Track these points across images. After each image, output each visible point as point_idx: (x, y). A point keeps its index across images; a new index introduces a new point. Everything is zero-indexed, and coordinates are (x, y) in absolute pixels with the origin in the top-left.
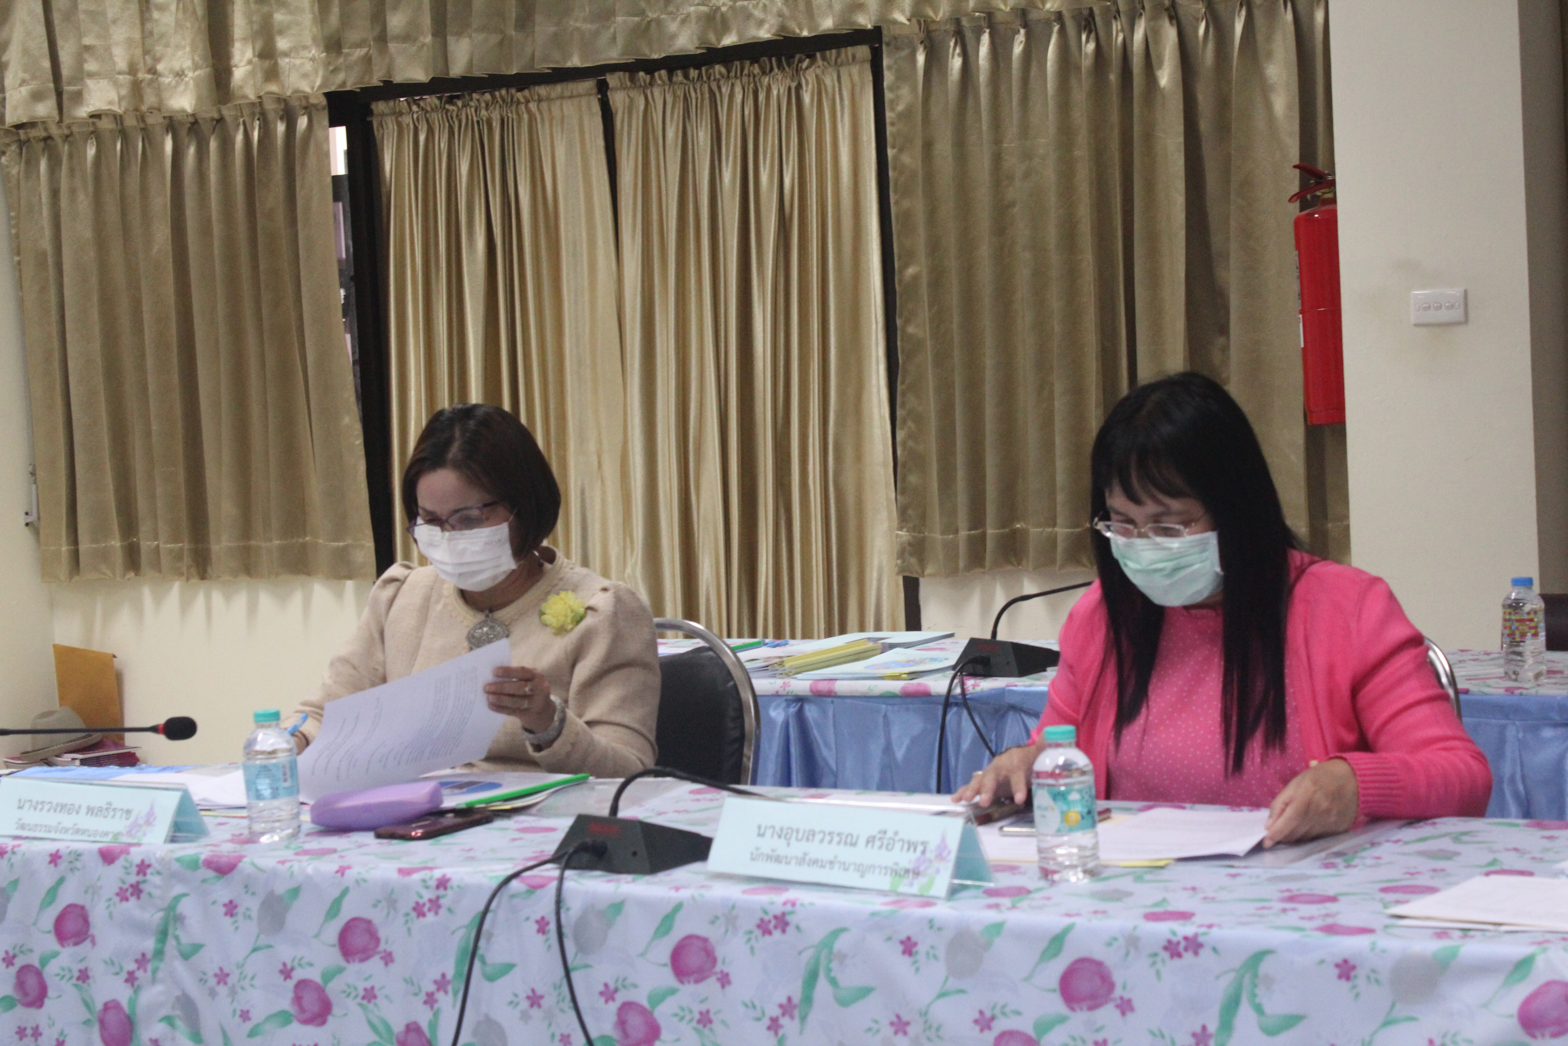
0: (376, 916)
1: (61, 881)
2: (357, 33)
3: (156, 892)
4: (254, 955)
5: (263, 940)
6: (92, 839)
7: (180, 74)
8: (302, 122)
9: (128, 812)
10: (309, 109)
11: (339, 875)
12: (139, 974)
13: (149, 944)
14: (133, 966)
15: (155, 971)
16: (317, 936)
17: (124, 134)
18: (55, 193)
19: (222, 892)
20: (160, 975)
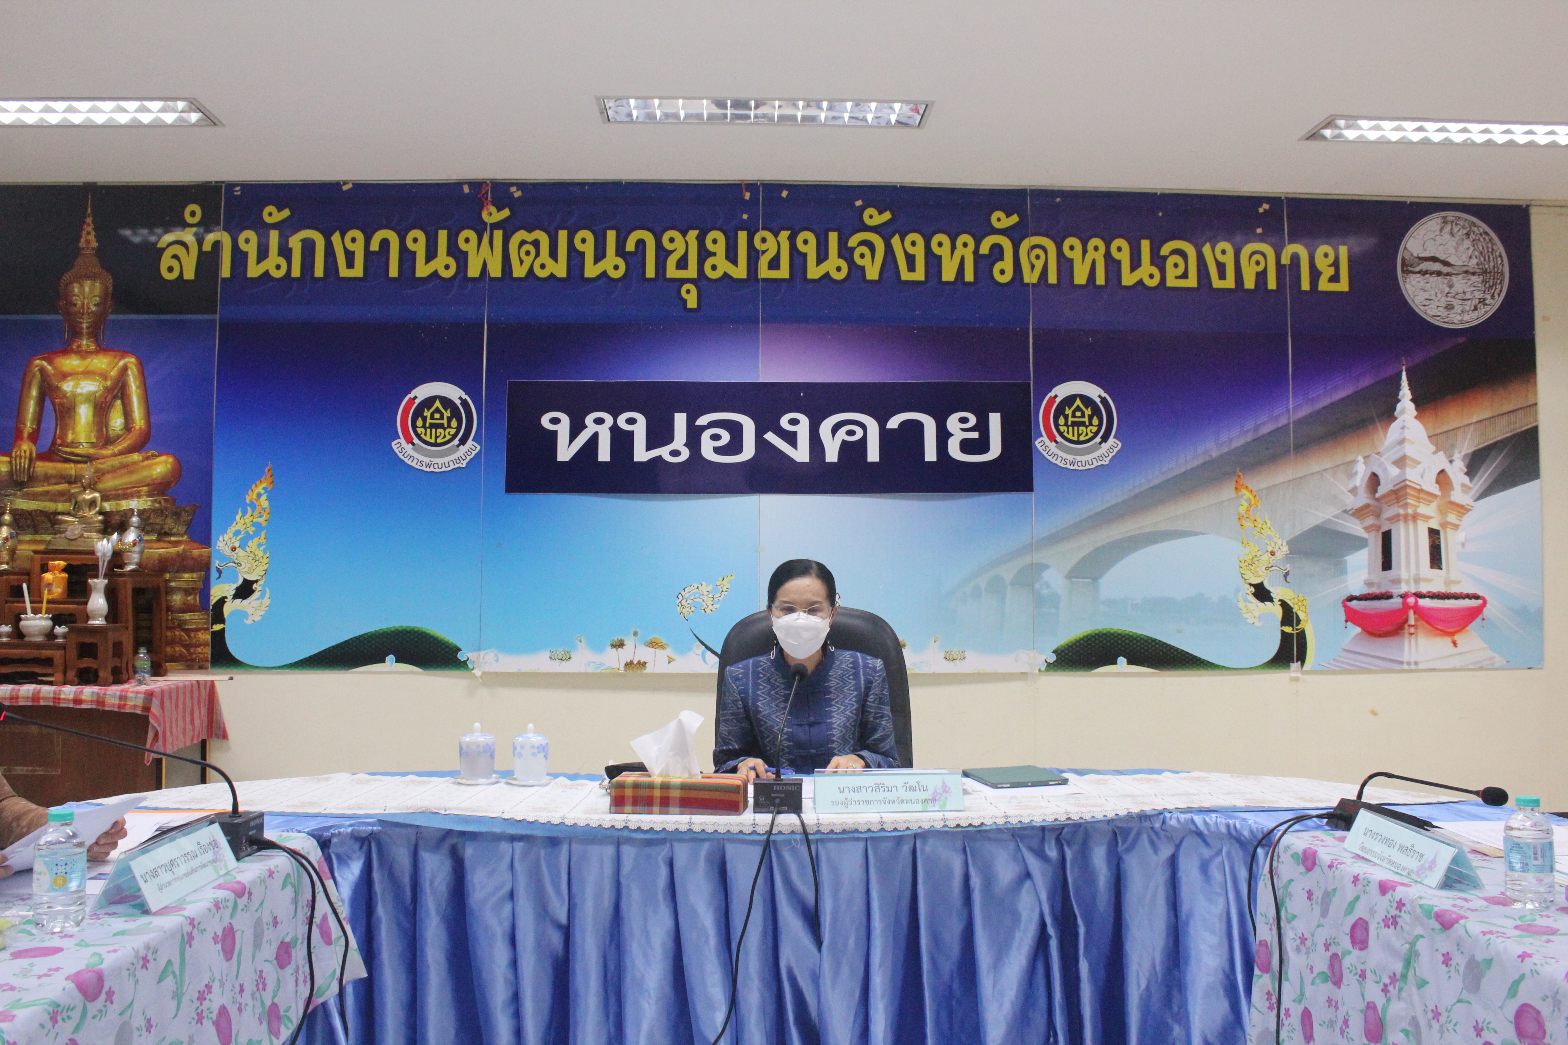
0: (1545, 1009)
1: (1357, 898)
3: (1406, 927)
4: (1459, 1004)
5: (1465, 995)
6: (1395, 870)
9: (1422, 855)
11: (1520, 960)
12: (1391, 988)
13: (1398, 967)
14: (1387, 981)
15: (1400, 990)
16: (1501, 1008)
19: (1444, 944)
20: (1403, 994)
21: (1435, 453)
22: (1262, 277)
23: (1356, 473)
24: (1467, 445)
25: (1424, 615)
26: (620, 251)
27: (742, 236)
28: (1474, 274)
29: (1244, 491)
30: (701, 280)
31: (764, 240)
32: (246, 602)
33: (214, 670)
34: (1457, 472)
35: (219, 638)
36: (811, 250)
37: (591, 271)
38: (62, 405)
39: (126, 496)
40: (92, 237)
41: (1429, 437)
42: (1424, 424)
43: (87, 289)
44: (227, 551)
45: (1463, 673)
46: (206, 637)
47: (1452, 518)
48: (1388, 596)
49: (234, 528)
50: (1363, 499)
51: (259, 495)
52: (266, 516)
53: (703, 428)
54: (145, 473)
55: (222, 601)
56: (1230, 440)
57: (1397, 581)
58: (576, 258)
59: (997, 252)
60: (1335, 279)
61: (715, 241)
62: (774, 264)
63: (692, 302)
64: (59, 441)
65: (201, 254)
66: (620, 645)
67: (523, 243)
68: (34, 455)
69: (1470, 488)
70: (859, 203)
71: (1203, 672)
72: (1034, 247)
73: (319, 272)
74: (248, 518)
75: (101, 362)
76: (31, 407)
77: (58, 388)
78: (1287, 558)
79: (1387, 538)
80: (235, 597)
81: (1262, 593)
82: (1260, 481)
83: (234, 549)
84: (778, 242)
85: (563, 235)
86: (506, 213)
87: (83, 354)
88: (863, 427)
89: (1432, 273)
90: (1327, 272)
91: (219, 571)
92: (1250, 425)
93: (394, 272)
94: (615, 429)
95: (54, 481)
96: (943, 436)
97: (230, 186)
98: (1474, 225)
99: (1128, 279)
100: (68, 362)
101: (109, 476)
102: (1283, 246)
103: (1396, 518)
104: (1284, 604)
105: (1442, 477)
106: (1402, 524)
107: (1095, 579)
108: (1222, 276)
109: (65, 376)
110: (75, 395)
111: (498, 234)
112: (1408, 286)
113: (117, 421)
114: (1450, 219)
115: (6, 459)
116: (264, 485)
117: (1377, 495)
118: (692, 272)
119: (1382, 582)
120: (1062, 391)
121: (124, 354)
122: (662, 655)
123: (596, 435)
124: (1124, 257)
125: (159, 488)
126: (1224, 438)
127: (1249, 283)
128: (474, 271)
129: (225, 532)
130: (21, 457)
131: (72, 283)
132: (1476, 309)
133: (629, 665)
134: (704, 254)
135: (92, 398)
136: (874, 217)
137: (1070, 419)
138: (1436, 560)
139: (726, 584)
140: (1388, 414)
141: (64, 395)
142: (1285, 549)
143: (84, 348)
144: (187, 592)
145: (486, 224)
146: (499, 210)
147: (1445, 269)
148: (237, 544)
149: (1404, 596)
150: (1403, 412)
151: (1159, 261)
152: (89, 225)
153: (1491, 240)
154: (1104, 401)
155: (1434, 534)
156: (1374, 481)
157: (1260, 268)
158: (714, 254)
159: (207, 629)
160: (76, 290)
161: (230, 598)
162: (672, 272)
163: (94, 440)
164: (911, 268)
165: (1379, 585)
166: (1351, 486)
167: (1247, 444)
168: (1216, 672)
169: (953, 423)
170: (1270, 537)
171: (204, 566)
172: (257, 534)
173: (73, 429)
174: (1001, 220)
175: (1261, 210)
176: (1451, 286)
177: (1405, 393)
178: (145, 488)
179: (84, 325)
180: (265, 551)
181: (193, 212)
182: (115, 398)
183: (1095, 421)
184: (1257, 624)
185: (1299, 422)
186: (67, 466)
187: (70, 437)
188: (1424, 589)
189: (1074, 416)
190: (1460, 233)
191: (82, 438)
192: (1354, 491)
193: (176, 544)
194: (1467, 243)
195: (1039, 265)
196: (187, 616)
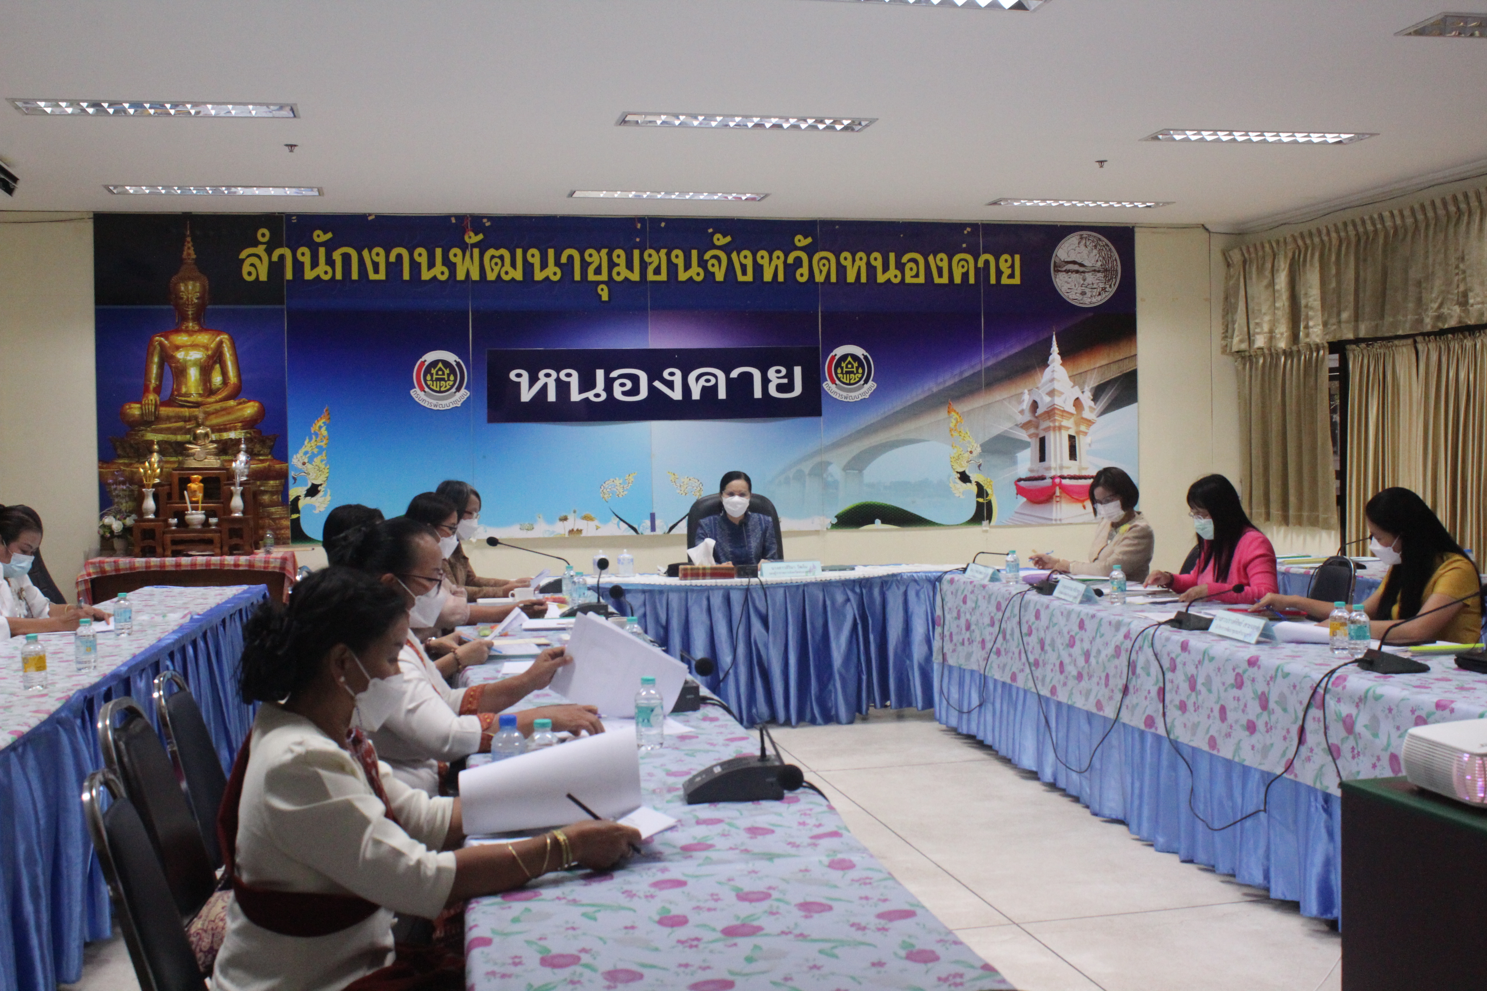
2: (1334, 320)
7: (1282, 334)
8: (1321, 353)
10: (1324, 347)
17: (1264, 355)
18: (1251, 377)
21: (1073, 387)
22: (965, 275)
23: (1023, 401)
24: (1093, 381)
25: (1064, 489)
26: (557, 263)
27: (636, 253)
28: (1099, 271)
29: (953, 413)
30: (610, 282)
31: (650, 256)
32: (314, 499)
33: (294, 545)
34: (1087, 399)
35: (296, 523)
36: (680, 262)
37: (539, 276)
38: (176, 368)
39: (226, 430)
40: (192, 251)
41: (1070, 377)
42: (1067, 369)
43: (190, 288)
44: (300, 466)
45: (1089, 526)
46: (287, 523)
47: (1083, 428)
48: (1043, 478)
49: (303, 450)
50: (1027, 417)
51: (320, 427)
52: (325, 441)
53: (615, 379)
54: (238, 414)
55: (297, 499)
56: (945, 382)
57: (1049, 469)
58: (528, 268)
59: (798, 262)
60: (1011, 276)
61: (619, 256)
62: (657, 271)
63: (605, 297)
64: (176, 393)
65: (271, 263)
66: (565, 519)
67: (493, 257)
68: (158, 402)
69: (1094, 409)
70: (710, 230)
71: (928, 528)
72: (822, 258)
73: (355, 276)
74: (313, 443)
75: (203, 338)
76: (154, 369)
77: (173, 357)
78: (980, 455)
79: (1042, 442)
80: (307, 495)
81: (964, 478)
82: (963, 407)
83: (304, 464)
84: (660, 258)
85: (519, 252)
86: (481, 237)
87: (190, 333)
88: (715, 376)
89: (1072, 271)
90: (1007, 272)
91: (295, 479)
92: (957, 371)
93: (406, 276)
94: (558, 380)
95: (173, 420)
96: (766, 381)
97: (289, 216)
98: (1100, 239)
99: (881, 278)
100: (179, 338)
101: (213, 416)
102: (979, 255)
103: (1048, 429)
104: (978, 484)
105: (1077, 403)
106: (1052, 433)
107: (861, 471)
108: (940, 275)
109: (178, 348)
110: (186, 361)
111: (476, 251)
112: (1057, 280)
113: (217, 379)
114: (1085, 236)
115: (138, 405)
116: (323, 421)
117: (1037, 415)
118: (604, 277)
119: (1040, 469)
120: (840, 351)
121: (219, 332)
122: (592, 524)
123: (545, 385)
124: (878, 264)
125: (249, 424)
126: (940, 380)
127: (958, 280)
128: (461, 276)
129: (297, 452)
130: (148, 404)
131: (179, 283)
132: (1100, 294)
133: (571, 532)
134: (612, 265)
135: (198, 363)
136: (720, 240)
137: (845, 370)
138: (1073, 455)
139: (631, 478)
140: (1044, 363)
141: (178, 361)
142: (979, 450)
143: (190, 328)
144: (273, 493)
145: (467, 244)
146: (476, 234)
147: (1081, 269)
148: (306, 461)
149: (1053, 478)
150: (1053, 361)
151: (900, 267)
152: (188, 242)
153: (1110, 250)
154: (866, 357)
155: (1072, 438)
156: (1035, 405)
157: (965, 270)
158: (618, 265)
159: (287, 518)
160: (183, 288)
161: (303, 496)
162: (591, 277)
163: (201, 392)
164: (744, 273)
165: (1038, 471)
166: (1020, 409)
167: (955, 384)
168: (936, 527)
169: (771, 373)
170: (969, 442)
171: (283, 476)
172: (320, 453)
173: (186, 384)
174: (801, 241)
175: (965, 232)
176: (1084, 280)
177: (1055, 349)
178: (240, 424)
179: (190, 313)
180: (326, 465)
181: (264, 234)
182: (215, 363)
183: (860, 371)
184: (962, 497)
185: (988, 369)
186: (182, 410)
187: (184, 390)
188: (1065, 473)
189: (847, 367)
190: (1091, 245)
191: (193, 390)
192: (1022, 412)
193: (262, 461)
194: (1095, 252)
195: (825, 270)
196: (273, 510)
